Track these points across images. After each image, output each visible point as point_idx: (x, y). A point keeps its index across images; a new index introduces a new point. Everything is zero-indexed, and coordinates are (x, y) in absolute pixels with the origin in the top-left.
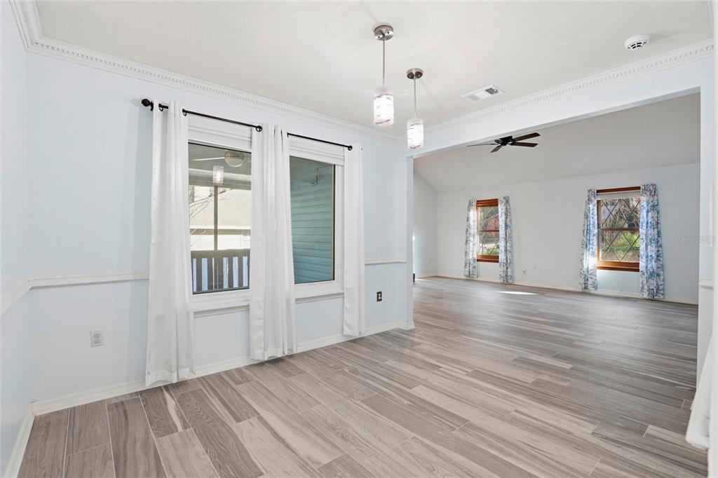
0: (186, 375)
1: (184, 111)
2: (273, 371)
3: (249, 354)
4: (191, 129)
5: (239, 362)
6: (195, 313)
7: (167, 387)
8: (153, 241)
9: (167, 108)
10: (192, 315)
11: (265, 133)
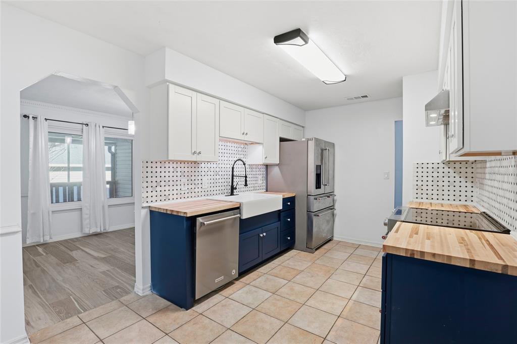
0: (48, 239)
1: (45, 119)
2: (95, 238)
3: (82, 231)
4: (49, 126)
5: (77, 235)
6: (53, 212)
7: (38, 245)
8: (30, 179)
9: (37, 118)
10: (51, 213)
11: (90, 127)
